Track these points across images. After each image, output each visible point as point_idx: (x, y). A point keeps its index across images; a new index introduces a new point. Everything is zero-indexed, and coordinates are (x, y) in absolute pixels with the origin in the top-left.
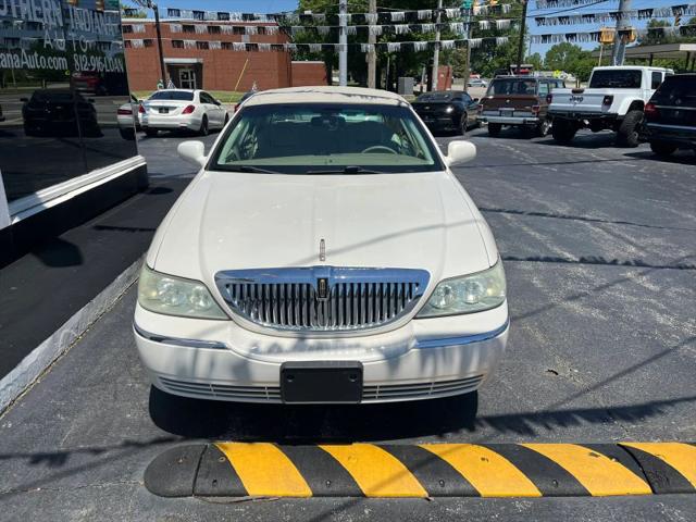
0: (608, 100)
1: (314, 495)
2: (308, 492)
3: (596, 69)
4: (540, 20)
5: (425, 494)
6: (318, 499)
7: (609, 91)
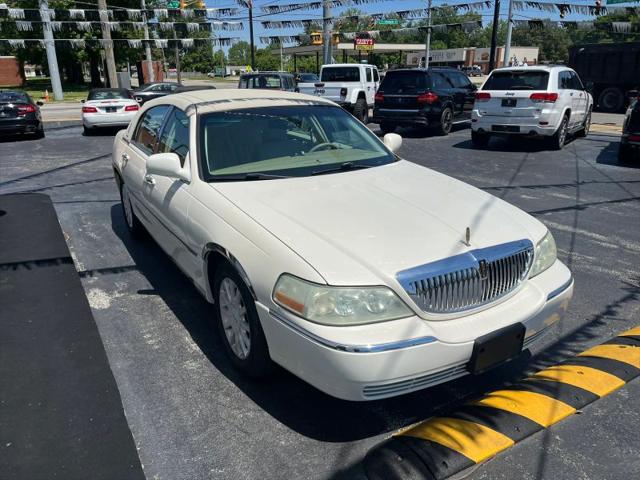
0: (344, 92)
1: (516, 442)
2: (510, 442)
3: (324, 66)
4: (266, 24)
5: (573, 410)
6: (520, 443)
7: (344, 85)
